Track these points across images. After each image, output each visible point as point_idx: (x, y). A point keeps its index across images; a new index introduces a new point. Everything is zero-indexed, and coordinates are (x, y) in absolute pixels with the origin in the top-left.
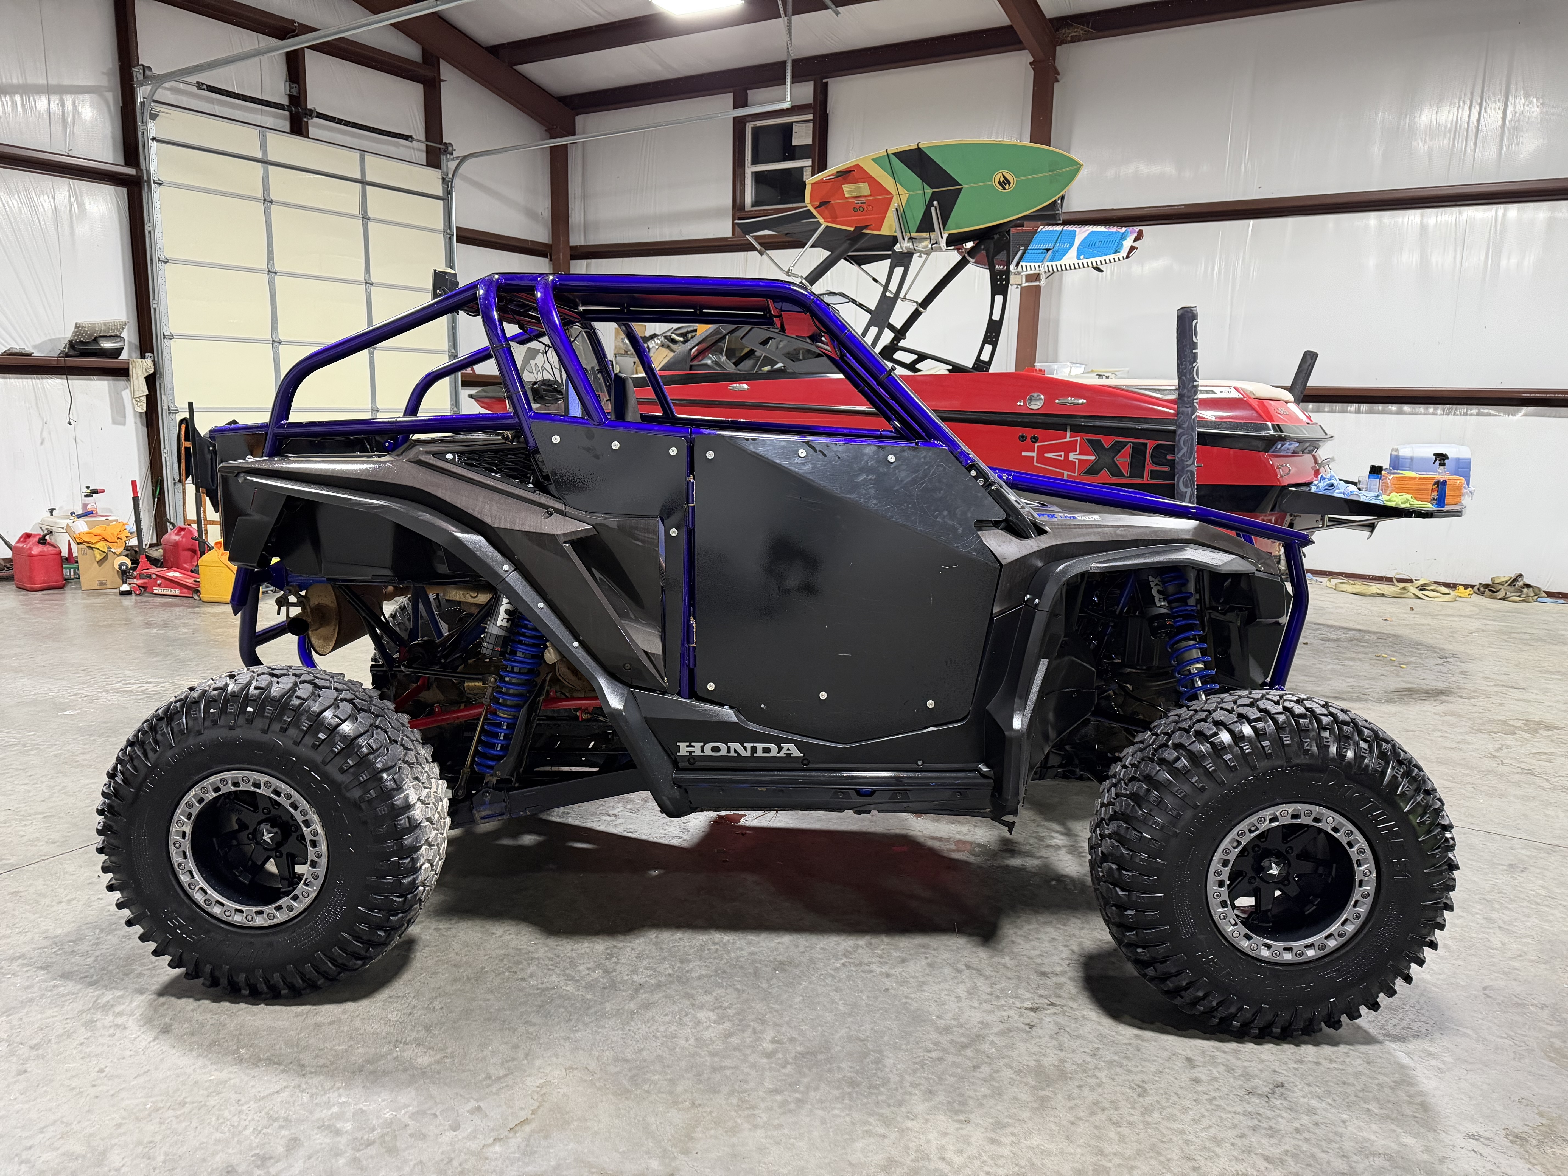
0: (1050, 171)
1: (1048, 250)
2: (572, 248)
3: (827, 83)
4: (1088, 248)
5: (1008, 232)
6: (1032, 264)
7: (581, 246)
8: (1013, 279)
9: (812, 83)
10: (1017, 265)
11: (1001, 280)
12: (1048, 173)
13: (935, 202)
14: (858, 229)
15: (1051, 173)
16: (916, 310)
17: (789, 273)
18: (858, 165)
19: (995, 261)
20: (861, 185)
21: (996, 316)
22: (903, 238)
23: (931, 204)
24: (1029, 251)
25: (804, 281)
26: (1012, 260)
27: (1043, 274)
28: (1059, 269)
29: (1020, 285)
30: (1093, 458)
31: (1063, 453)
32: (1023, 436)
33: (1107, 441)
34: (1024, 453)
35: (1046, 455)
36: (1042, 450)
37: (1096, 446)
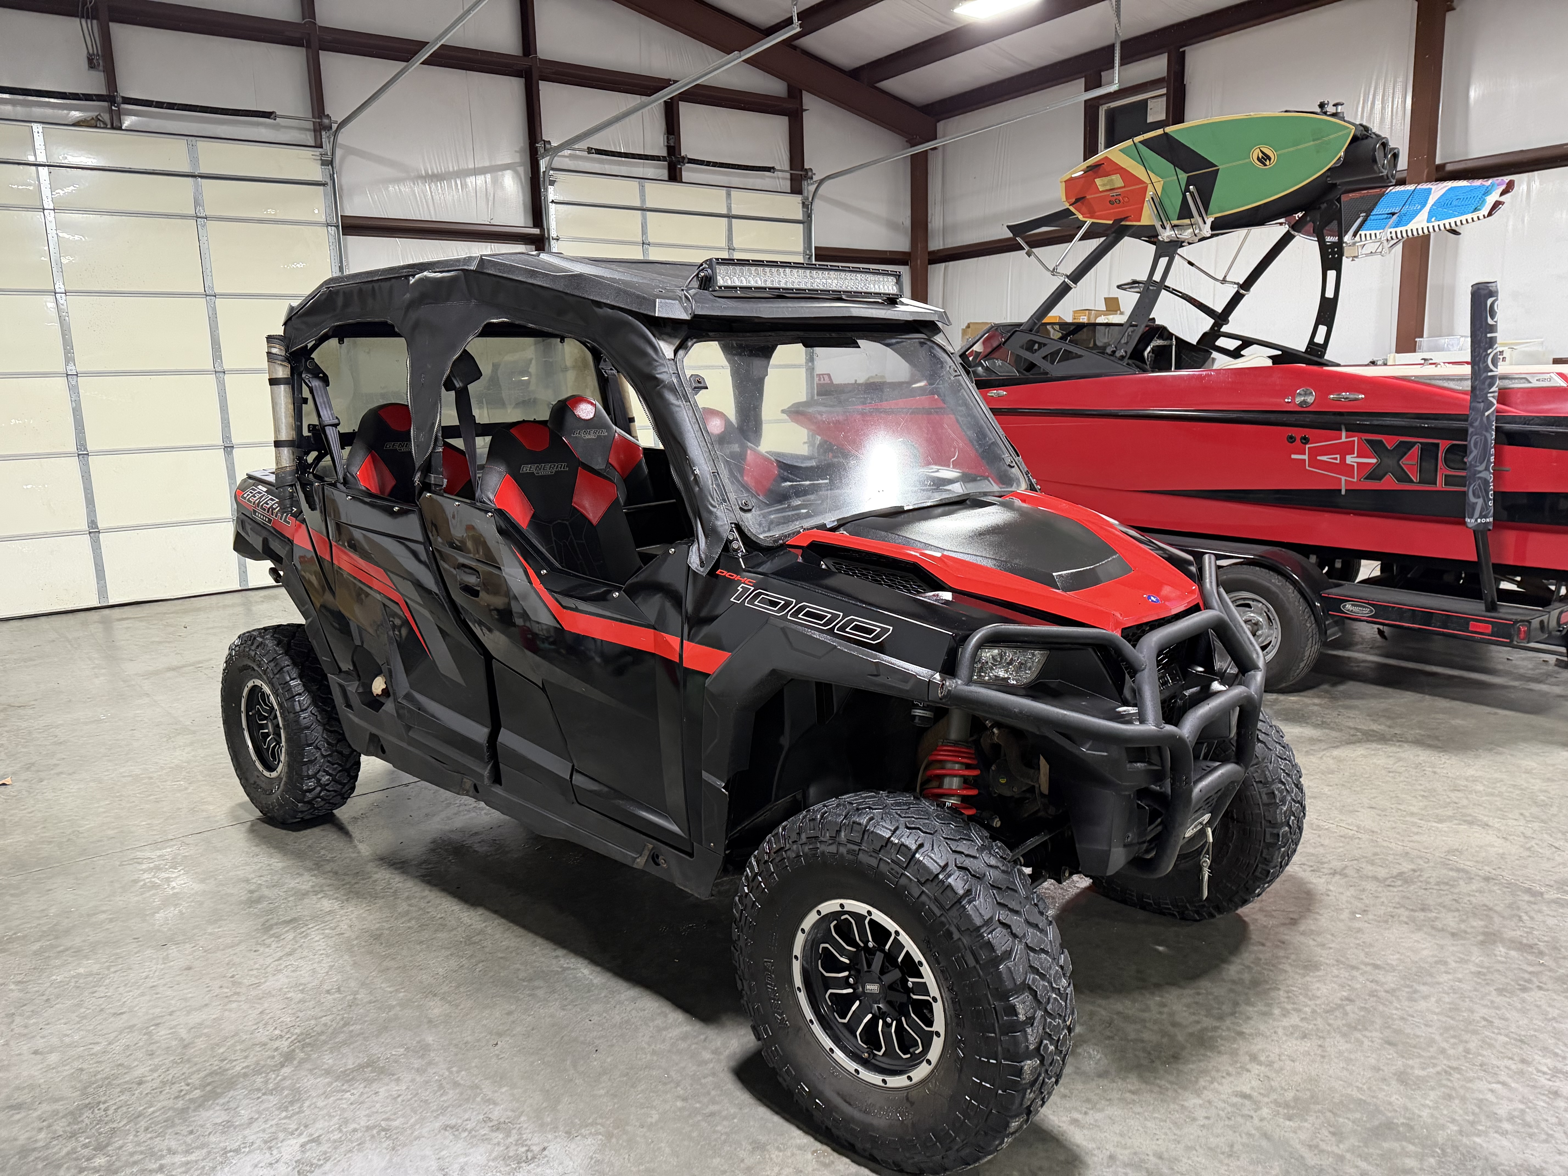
0: (1314, 140)
1: (1393, 214)
2: (931, 253)
3: (1184, 51)
4: (1444, 207)
5: (1339, 200)
6: (1373, 232)
7: (938, 251)
8: (1347, 251)
9: (1166, 55)
10: (1355, 235)
11: (1333, 253)
12: (1312, 143)
13: (1191, 187)
14: (1117, 221)
15: (1316, 142)
16: (1237, 292)
17: (1054, 272)
18: (1106, 158)
19: (1325, 231)
20: (1113, 177)
21: (1330, 294)
22: (1164, 227)
23: (1187, 190)
24: (1371, 217)
25: (1066, 280)
26: (1346, 232)
27: (1385, 242)
28: (1404, 235)
29: (1356, 257)
30: (1374, 461)
31: (1338, 456)
32: (1291, 437)
33: (1390, 442)
34: (1293, 456)
35: (1319, 458)
36: (1314, 453)
37: (1377, 447)
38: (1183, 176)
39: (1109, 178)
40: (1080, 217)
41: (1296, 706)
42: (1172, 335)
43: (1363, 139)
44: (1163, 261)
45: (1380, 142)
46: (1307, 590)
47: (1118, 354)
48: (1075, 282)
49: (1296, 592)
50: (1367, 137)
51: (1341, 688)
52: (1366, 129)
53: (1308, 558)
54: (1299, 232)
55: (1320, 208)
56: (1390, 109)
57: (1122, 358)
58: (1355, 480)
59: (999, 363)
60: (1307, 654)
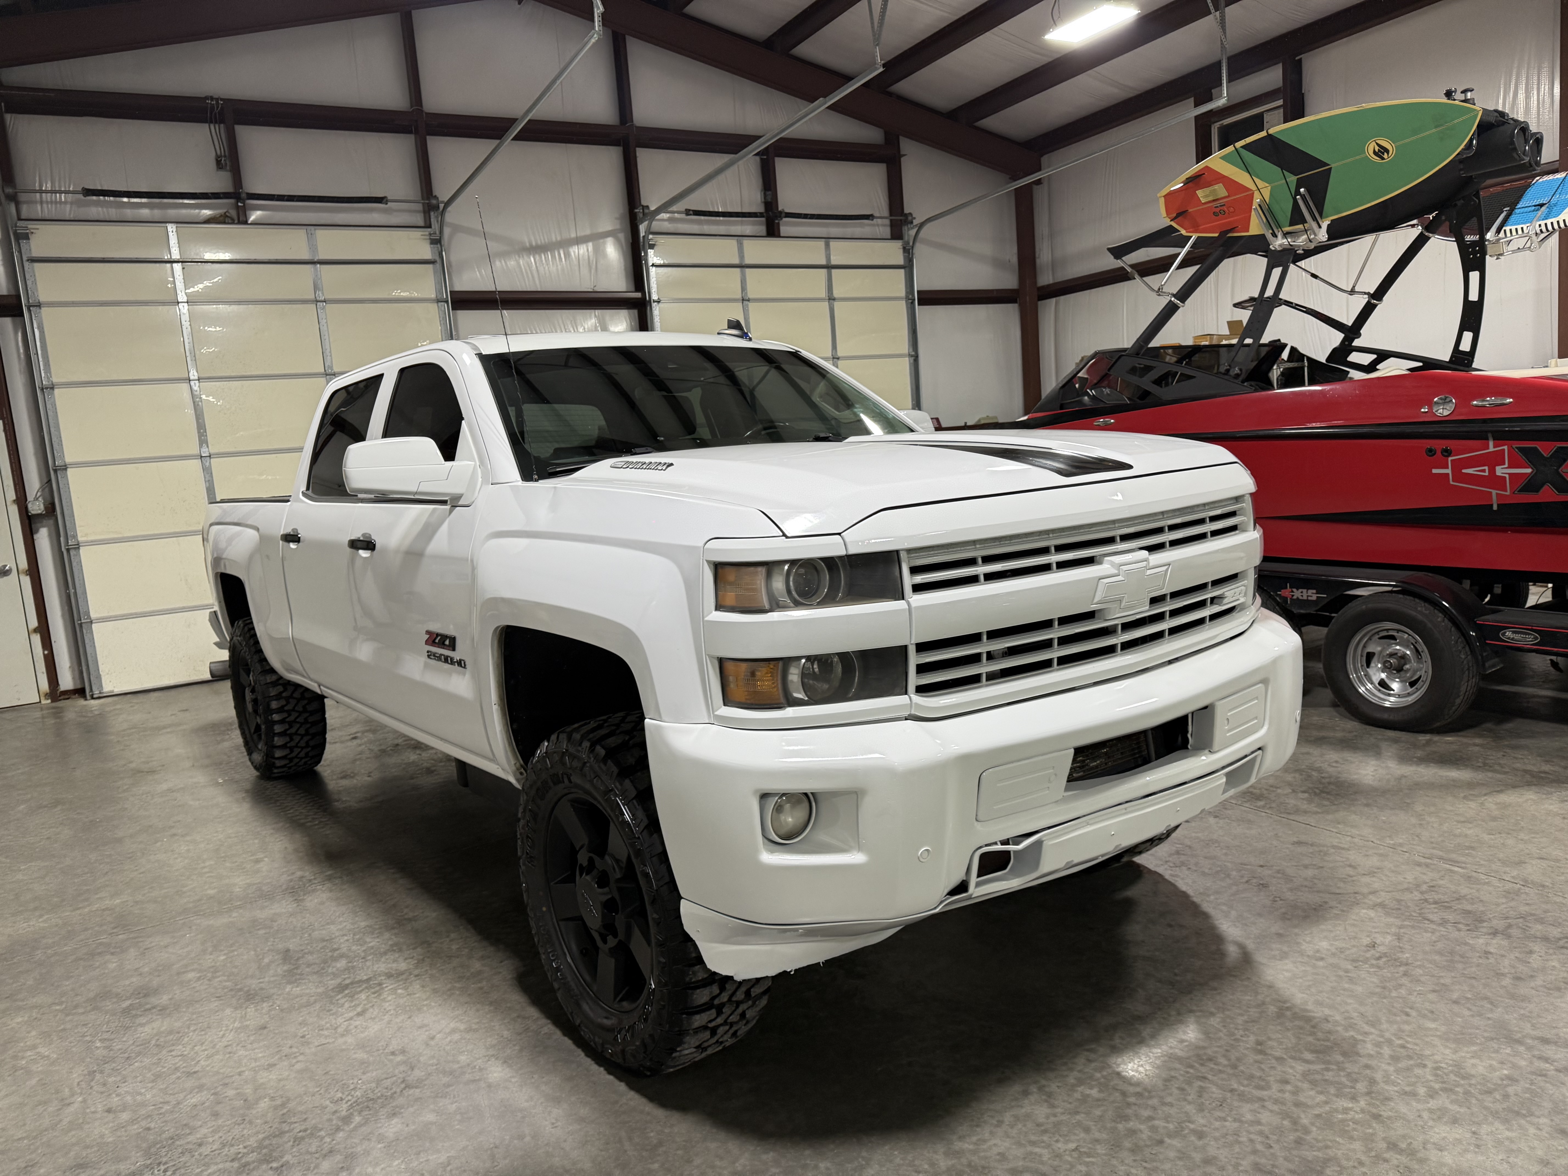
0: (1436, 127)
1: (1542, 205)
2: (1040, 289)
3: (1300, 60)
5: (1477, 195)
6: (1519, 227)
7: (1049, 285)
8: (1490, 249)
9: (1281, 65)
10: (1498, 231)
11: (1474, 253)
12: (1434, 130)
13: (1302, 190)
14: (1223, 234)
15: (1438, 129)
16: (1368, 303)
17: (1159, 292)
18: (1207, 167)
19: (1464, 231)
20: (1216, 187)
21: (1474, 296)
22: (1274, 235)
23: (1298, 192)
24: (1517, 211)
25: (1173, 299)
26: (1488, 230)
27: (1534, 237)
28: (1556, 226)
29: (1502, 255)
30: (1529, 471)
31: (1486, 468)
32: (1430, 450)
33: (1546, 449)
34: (1435, 471)
35: (1464, 471)
36: (1458, 466)
37: (1531, 456)
38: (1293, 179)
39: (1211, 188)
40: (1183, 232)
41: (1454, 747)
42: (1303, 355)
43: (1499, 126)
44: (1277, 272)
45: (1519, 128)
46: (1460, 618)
47: (1232, 373)
48: (1183, 301)
49: (1446, 620)
50: (1504, 123)
51: (1509, 726)
52: (1502, 114)
53: (1461, 583)
54: (1434, 232)
55: (1456, 205)
56: (1535, 97)
57: (1237, 376)
58: (1508, 493)
59: (1107, 391)
60: (1463, 689)
